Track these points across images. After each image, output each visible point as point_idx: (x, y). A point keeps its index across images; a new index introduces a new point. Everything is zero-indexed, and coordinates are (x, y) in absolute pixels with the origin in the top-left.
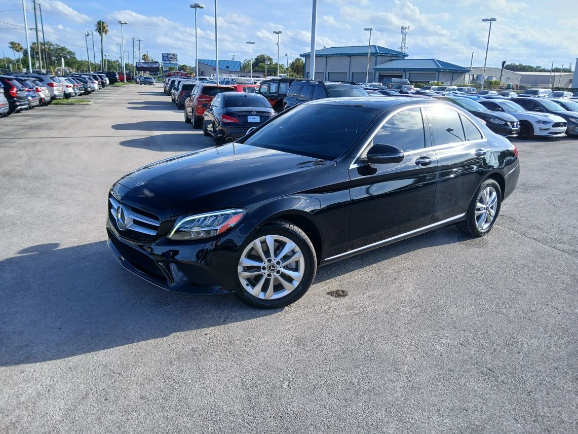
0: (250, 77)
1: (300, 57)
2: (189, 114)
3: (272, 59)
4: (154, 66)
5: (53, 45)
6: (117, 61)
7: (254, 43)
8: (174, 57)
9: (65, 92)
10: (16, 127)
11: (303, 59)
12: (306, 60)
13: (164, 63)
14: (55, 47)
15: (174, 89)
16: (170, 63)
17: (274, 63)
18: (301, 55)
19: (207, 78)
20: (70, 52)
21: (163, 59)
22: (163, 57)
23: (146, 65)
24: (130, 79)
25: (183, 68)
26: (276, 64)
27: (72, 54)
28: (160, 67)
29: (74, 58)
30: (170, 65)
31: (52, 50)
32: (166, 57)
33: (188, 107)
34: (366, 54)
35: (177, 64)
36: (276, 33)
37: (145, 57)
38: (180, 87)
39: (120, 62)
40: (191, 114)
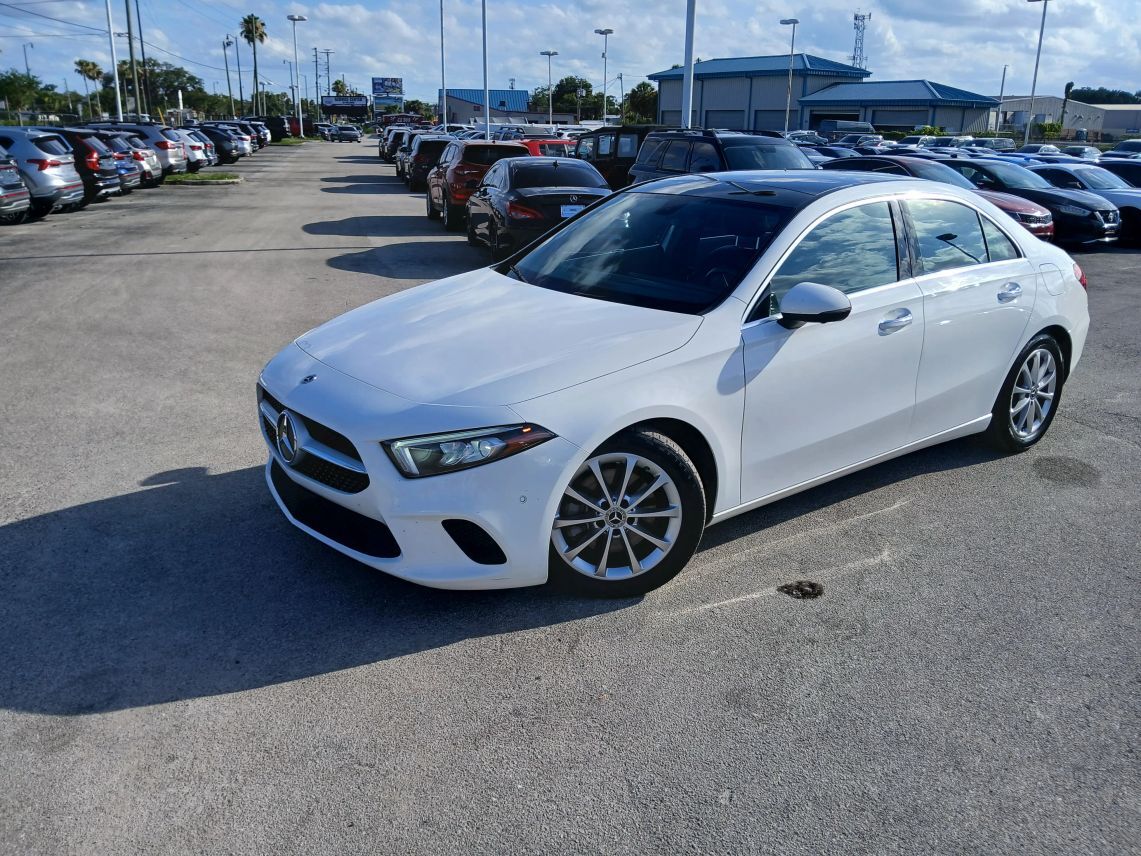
0: (548, 123)
1: (647, 81)
2: (436, 201)
3: (590, 86)
4: (357, 103)
5: (159, 65)
6: (284, 95)
7: (555, 53)
8: (395, 84)
9: (188, 159)
10: (99, 231)
11: (655, 85)
12: (660, 86)
13: (375, 98)
14: (164, 68)
15: (401, 151)
16: (388, 98)
17: (593, 94)
18: (651, 77)
19: (463, 126)
20: (192, 79)
21: (375, 90)
22: (374, 84)
23: (341, 102)
24: (312, 132)
25: (413, 106)
26: (601, 96)
27: (197, 83)
28: (369, 104)
29: (201, 90)
30: (389, 102)
31: (158, 75)
32: (379, 85)
33: (434, 186)
34: (785, 73)
35: (401, 99)
36: (602, 33)
37: (338, 86)
38: (415, 146)
39: (291, 97)
40: (441, 202)
